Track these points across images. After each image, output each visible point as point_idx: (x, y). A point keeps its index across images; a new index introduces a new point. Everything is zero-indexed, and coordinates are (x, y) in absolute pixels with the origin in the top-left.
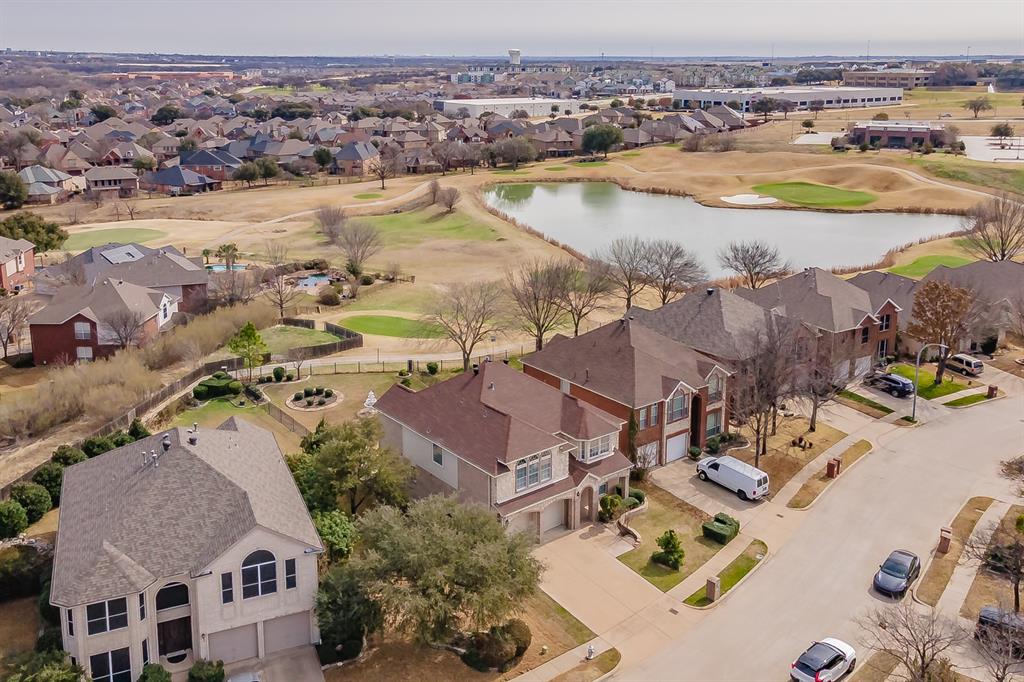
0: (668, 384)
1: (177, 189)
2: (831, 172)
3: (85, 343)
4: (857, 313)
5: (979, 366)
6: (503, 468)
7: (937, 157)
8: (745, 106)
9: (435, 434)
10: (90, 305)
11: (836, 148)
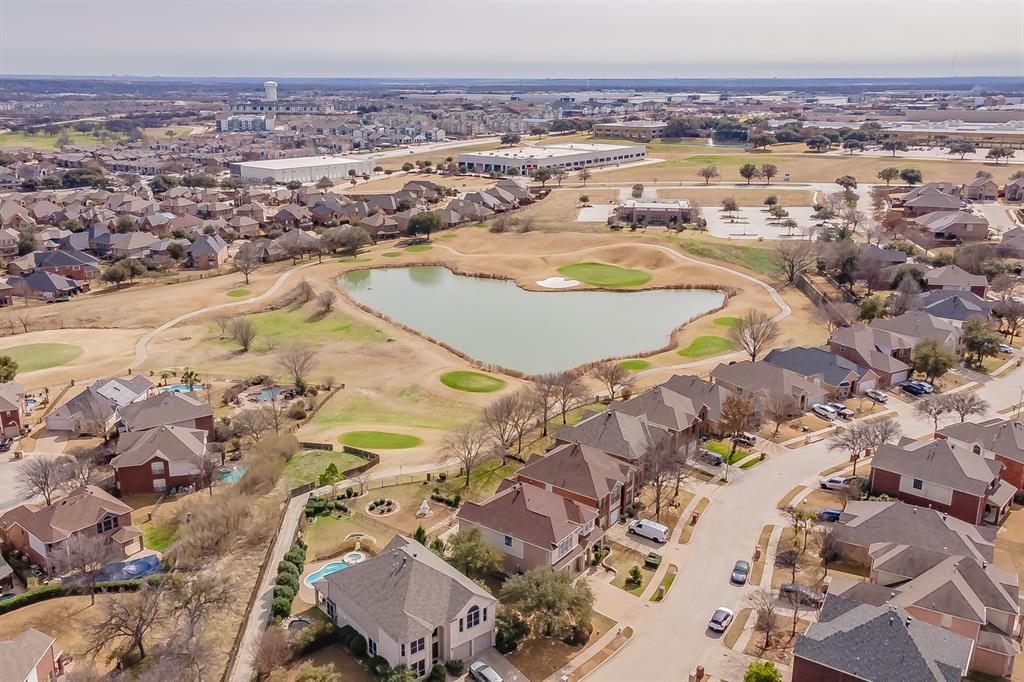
0: (610, 483)
1: (49, 295)
2: (613, 251)
3: (159, 477)
4: (689, 416)
5: (754, 439)
6: (555, 547)
7: (689, 234)
8: (521, 170)
9: (506, 530)
10: (158, 447)
11: (612, 227)
